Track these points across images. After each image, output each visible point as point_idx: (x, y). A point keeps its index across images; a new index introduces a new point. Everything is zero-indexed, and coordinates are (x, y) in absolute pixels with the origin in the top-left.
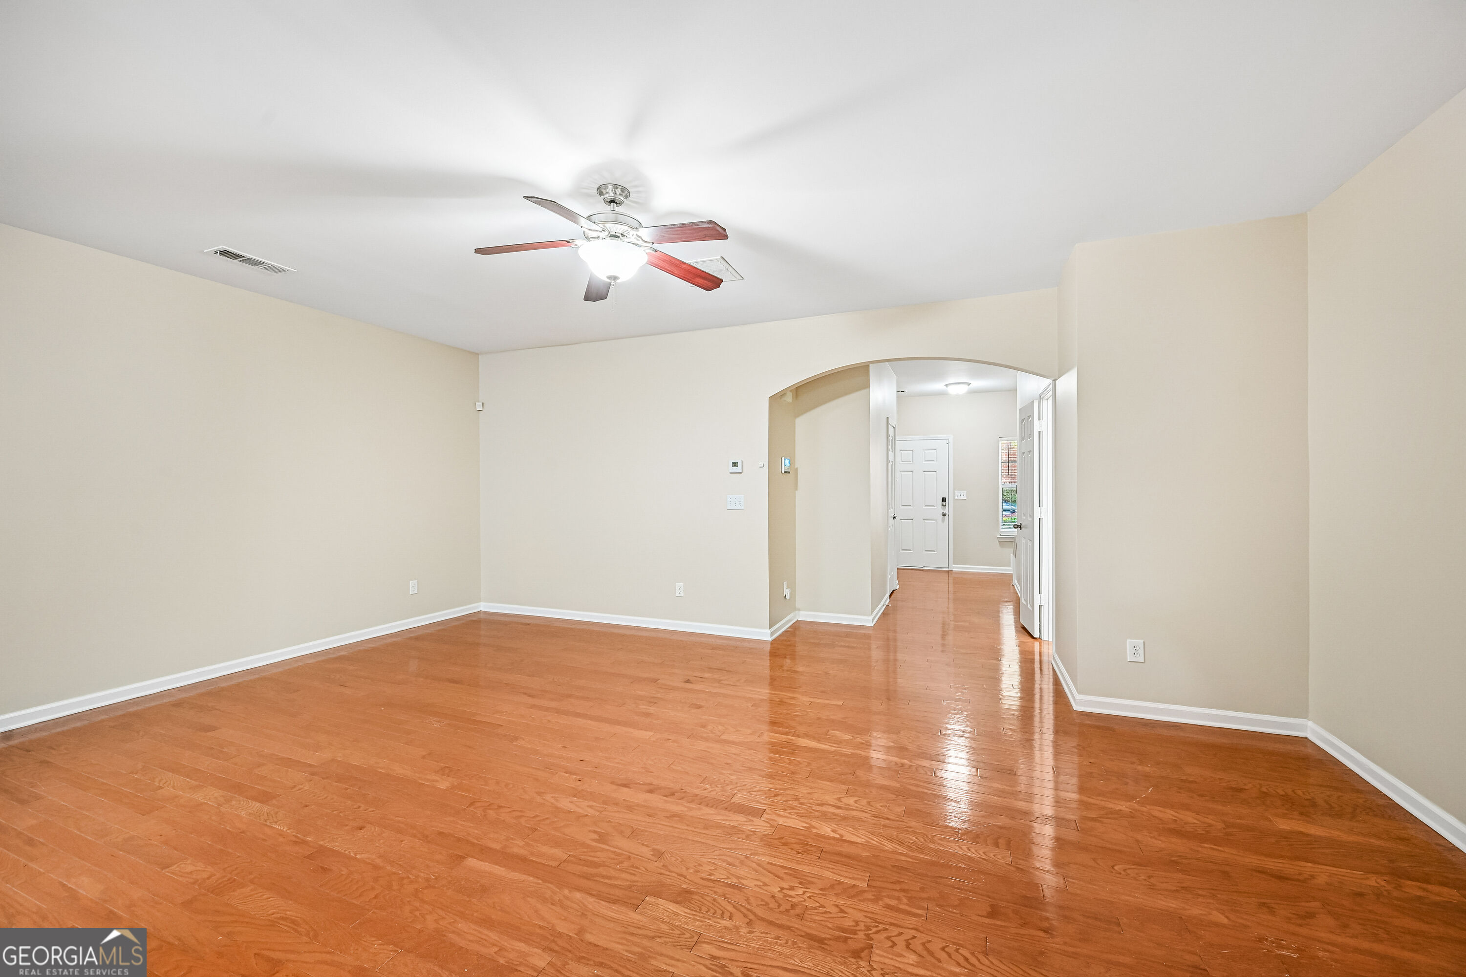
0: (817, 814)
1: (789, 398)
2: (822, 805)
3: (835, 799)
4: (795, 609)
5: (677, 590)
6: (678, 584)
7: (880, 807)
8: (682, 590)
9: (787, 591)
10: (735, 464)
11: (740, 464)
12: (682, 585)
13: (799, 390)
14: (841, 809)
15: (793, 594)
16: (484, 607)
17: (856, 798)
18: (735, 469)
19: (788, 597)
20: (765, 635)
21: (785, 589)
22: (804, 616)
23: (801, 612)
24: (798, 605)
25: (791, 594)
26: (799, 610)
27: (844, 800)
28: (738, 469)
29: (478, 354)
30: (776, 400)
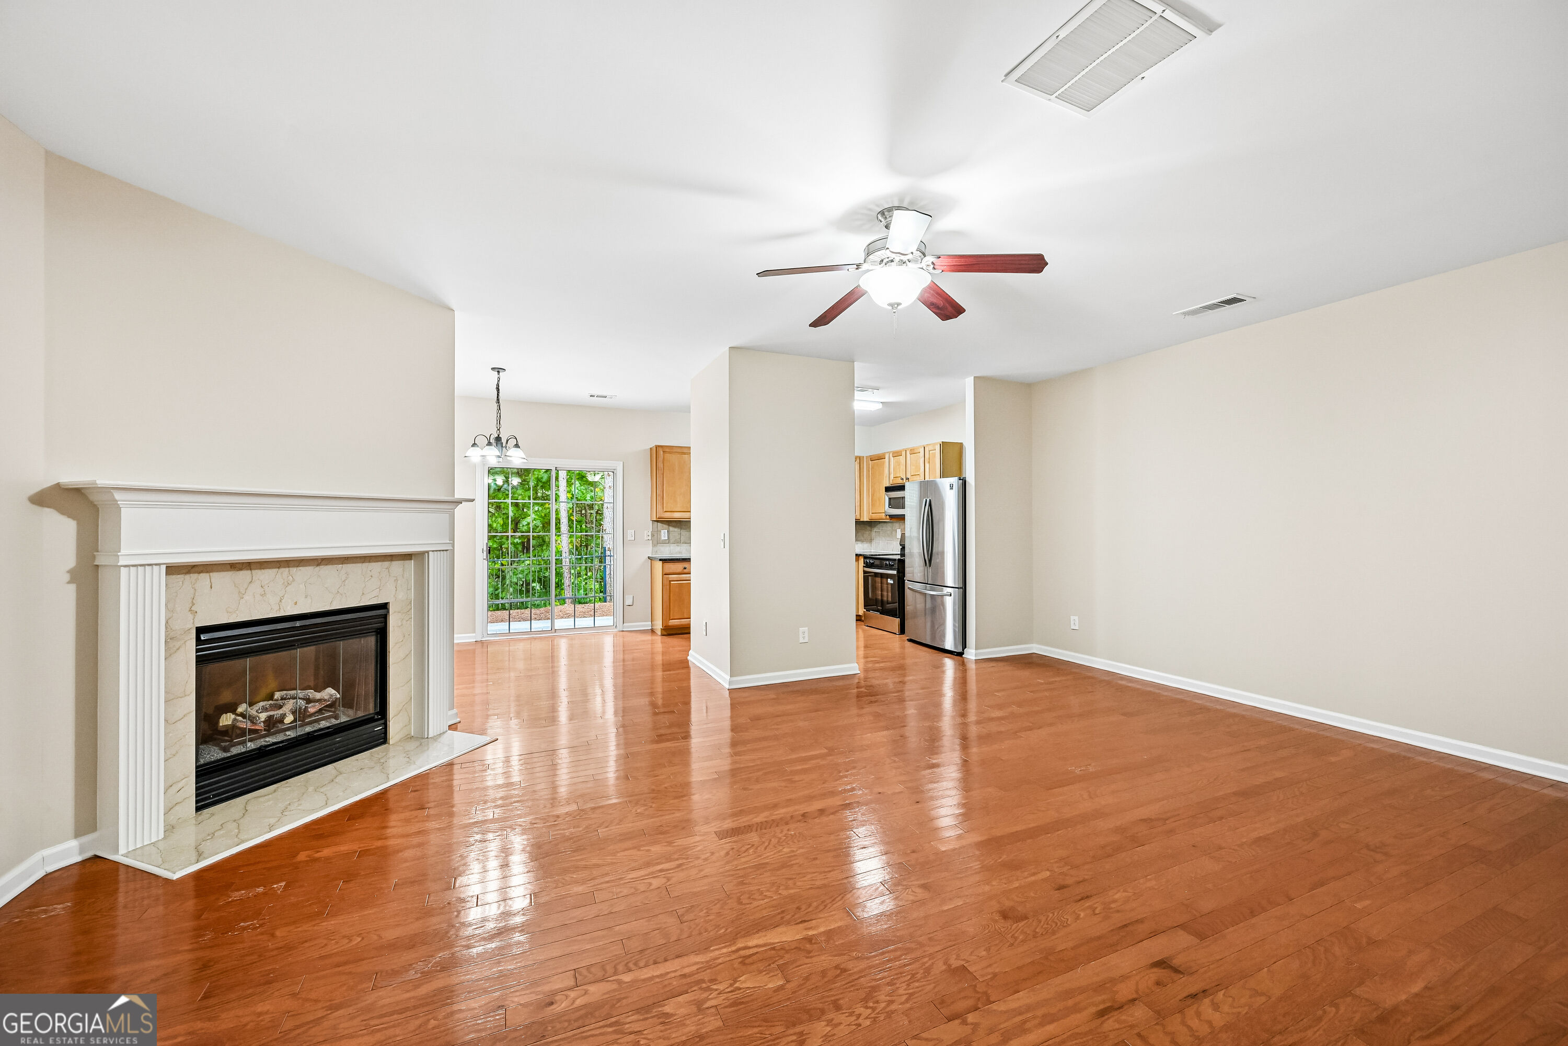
0: (676, 856)
2: (679, 866)
3: (672, 877)
7: (622, 890)
14: (657, 871)
17: (652, 887)
27: (664, 880)
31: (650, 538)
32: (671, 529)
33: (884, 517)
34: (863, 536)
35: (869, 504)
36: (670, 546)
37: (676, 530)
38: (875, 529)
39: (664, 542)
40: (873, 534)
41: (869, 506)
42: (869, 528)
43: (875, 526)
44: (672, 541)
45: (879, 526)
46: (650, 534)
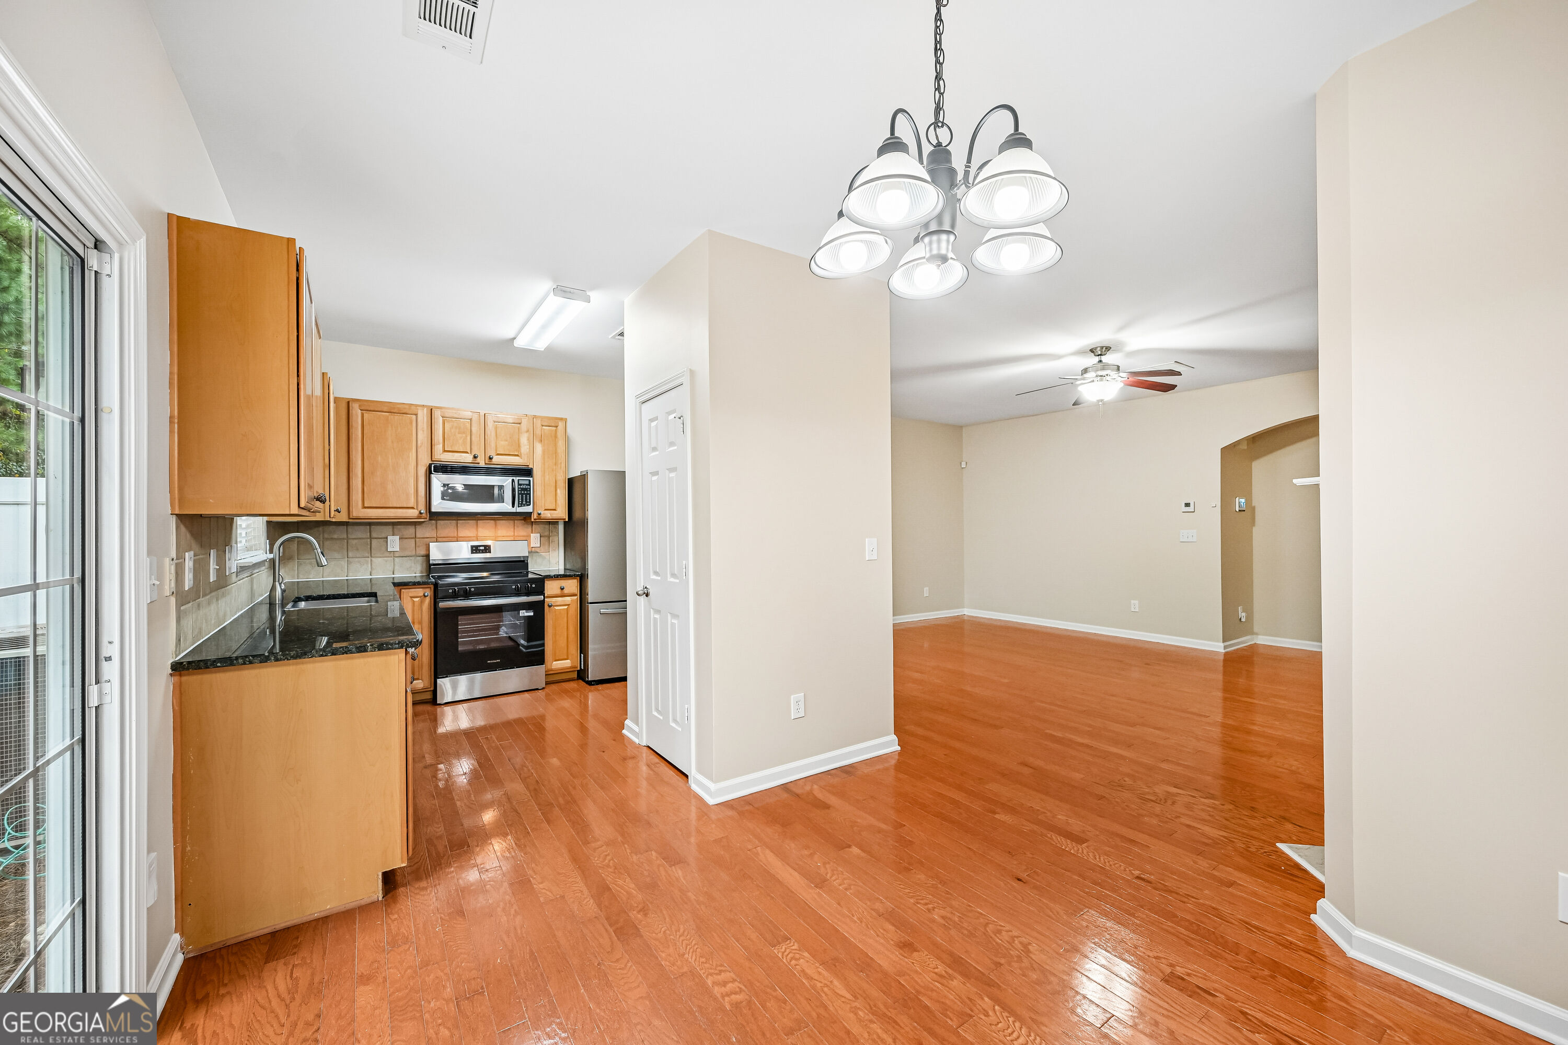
1: (1244, 446)
4: (1252, 633)
5: (1132, 606)
6: (1132, 602)
8: (1137, 606)
9: (1243, 615)
10: (1187, 505)
11: (1192, 505)
12: (1136, 602)
13: (1254, 439)
15: (1250, 617)
16: (968, 612)
18: (1187, 509)
19: (1243, 620)
20: (1218, 647)
21: (1240, 613)
22: (1262, 640)
23: (1260, 637)
24: (1256, 629)
25: (1247, 618)
26: (1257, 634)
28: (1191, 509)
29: (961, 427)
30: (1228, 452)
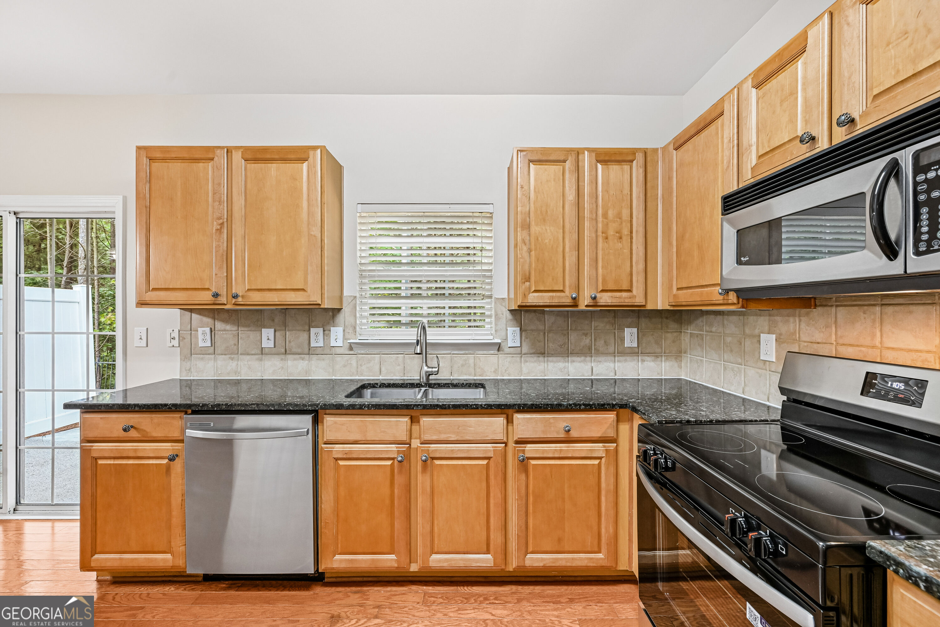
31: (176, 343)
32: (219, 325)
33: (719, 299)
34: (657, 343)
35: (670, 265)
36: (215, 360)
37: (228, 327)
38: (691, 330)
39: (204, 352)
40: (685, 339)
41: (670, 271)
42: (673, 325)
43: (689, 322)
44: (218, 351)
45: (701, 321)
46: (176, 335)
